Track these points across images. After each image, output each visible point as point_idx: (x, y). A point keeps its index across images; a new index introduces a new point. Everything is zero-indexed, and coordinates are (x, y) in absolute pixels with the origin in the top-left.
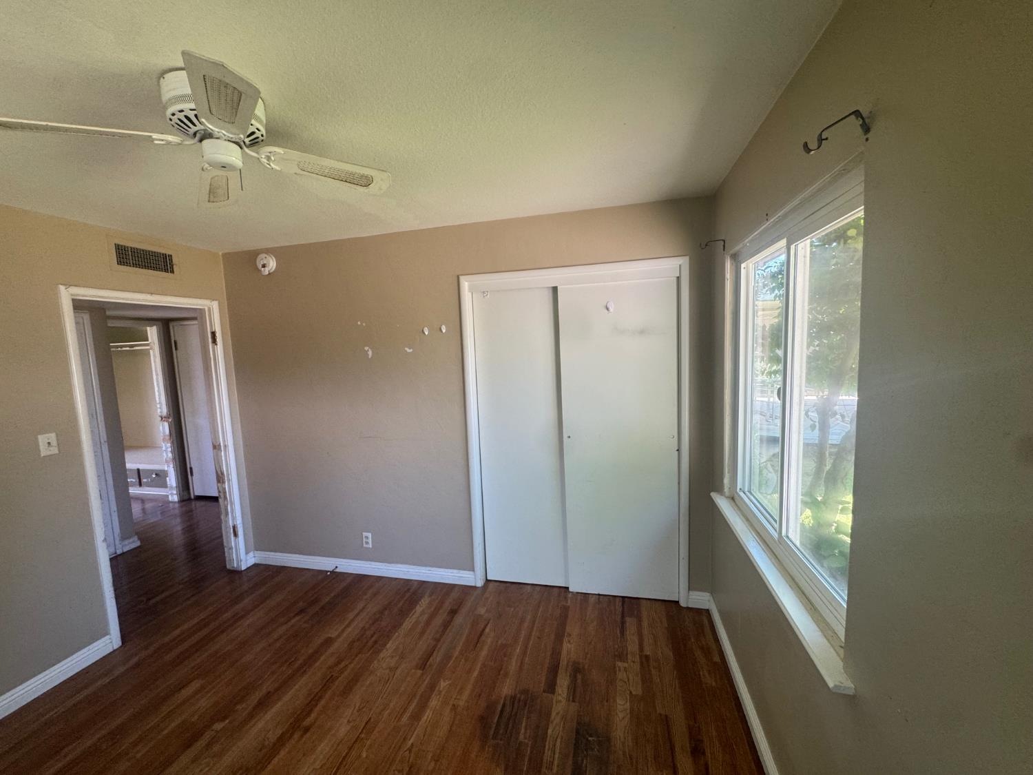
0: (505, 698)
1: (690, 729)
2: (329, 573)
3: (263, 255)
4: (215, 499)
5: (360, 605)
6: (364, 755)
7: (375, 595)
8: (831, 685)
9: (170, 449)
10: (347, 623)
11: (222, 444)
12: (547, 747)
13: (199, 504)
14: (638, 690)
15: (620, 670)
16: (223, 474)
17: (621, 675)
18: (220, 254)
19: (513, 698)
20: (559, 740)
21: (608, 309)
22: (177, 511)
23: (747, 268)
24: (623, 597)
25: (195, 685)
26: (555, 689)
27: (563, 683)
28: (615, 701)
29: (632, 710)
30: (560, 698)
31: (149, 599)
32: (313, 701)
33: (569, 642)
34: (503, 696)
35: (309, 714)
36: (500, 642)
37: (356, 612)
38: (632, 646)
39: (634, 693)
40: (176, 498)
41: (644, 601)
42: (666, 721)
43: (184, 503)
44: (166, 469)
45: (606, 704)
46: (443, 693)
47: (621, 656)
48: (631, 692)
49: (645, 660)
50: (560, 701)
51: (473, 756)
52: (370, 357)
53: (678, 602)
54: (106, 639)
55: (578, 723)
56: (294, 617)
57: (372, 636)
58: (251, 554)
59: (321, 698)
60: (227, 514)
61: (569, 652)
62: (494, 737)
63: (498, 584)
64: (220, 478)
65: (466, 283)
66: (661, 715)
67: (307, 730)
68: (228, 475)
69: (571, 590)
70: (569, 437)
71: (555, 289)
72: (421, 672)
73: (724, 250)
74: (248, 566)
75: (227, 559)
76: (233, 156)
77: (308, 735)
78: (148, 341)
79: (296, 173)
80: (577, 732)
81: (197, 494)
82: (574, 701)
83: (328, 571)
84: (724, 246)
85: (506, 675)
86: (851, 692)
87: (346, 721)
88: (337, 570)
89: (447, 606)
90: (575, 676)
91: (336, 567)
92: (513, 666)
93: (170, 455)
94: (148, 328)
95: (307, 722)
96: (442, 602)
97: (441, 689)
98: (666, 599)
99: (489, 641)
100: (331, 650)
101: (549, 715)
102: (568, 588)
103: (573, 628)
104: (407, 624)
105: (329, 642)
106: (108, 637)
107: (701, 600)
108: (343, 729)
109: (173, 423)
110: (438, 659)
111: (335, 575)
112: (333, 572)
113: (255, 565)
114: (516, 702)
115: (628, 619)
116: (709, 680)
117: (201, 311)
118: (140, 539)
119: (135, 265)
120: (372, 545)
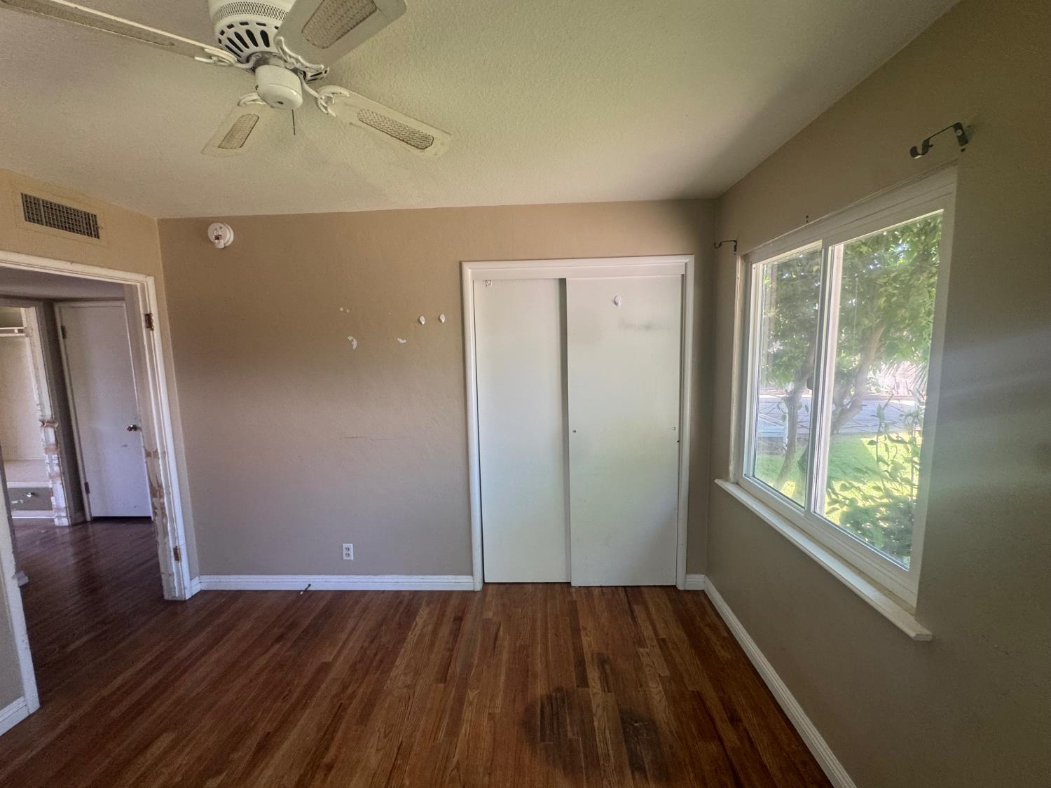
0: (541, 699)
1: (721, 699)
2: (302, 593)
3: (218, 225)
4: (146, 520)
5: (351, 623)
6: (407, 783)
7: (365, 610)
8: (912, 634)
9: (57, 462)
10: (340, 644)
11: (159, 451)
12: (598, 739)
13: (98, 527)
14: (666, 673)
15: (643, 655)
16: (160, 486)
17: (645, 660)
18: (156, 219)
19: (549, 698)
20: (607, 731)
21: (616, 304)
22: (68, 539)
23: (757, 268)
24: (624, 587)
25: (166, 740)
26: (587, 682)
27: (593, 675)
28: (648, 686)
29: (665, 690)
30: (595, 691)
31: (64, 647)
32: (327, 736)
33: (587, 635)
34: (539, 697)
35: (327, 749)
36: (518, 644)
37: (347, 631)
38: (647, 632)
39: (662, 675)
40: (65, 522)
41: (645, 588)
42: (699, 697)
43: (75, 528)
44: (51, 486)
45: (640, 689)
46: (475, 704)
47: (640, 642)
48: (660, 676)
49: (662, 643)
50: (596, 693)
51: (527, 761)
52: (354, 347)
53: (675, 586)
54: (19, 703)
55: (621, 712)
56: (272, 645)
57: (375, 655)
58: (196, 580)
59: (335, 731)
60: (166, 534)
61: (590, 646)
62: (543, 739)
63: (497, 586)
64: (156, 491)
65: (470, 270)
66: (692, 692)
67: (329, 768)
68: (168, 487)
69: (573, 584)
70: (575, 431)
71: (563, 282)
72: (442, 685)
73: (735, 251)
74: (194, 594)
75: (165, 588)
76: (292, 89)
77: (333, 773)
78: (22, 326)
79: (351, 123)
80: (622, 719)
81: (94, 515)
82: (609, 691)
83: (301, 591)
84: (735, 247)
85: (535, 676)
86: (929, 639)
87: (373, 750)
88: (310, 588)
89: (450, 612)
90: (603, 667)
91: (310, 585)
92: (539, 667)
93: (57, 469)
94: (22, 310)
95: (327, 759)
96: (442, 614)
97: (471, 699)
98: (664, 584)
99: (506, 644)
100: (331, 675)
101: (589, 709)
102: (570, 583)
103: (586, 622)
104: (412, 637)
105: (325, 668)
106: (22, 699)
107: (698, 582)
108: (373, 755)
109: (60, 429)
110: (458, 670)
111: (309, 595)
112: (306, 591)
113: (202, 593)
114: (554, 701)
115: (636, 608)
116: (724, 654)
117: (132, 288)
118: (27, 574)
119: (49, 224)
120: (354, 557)
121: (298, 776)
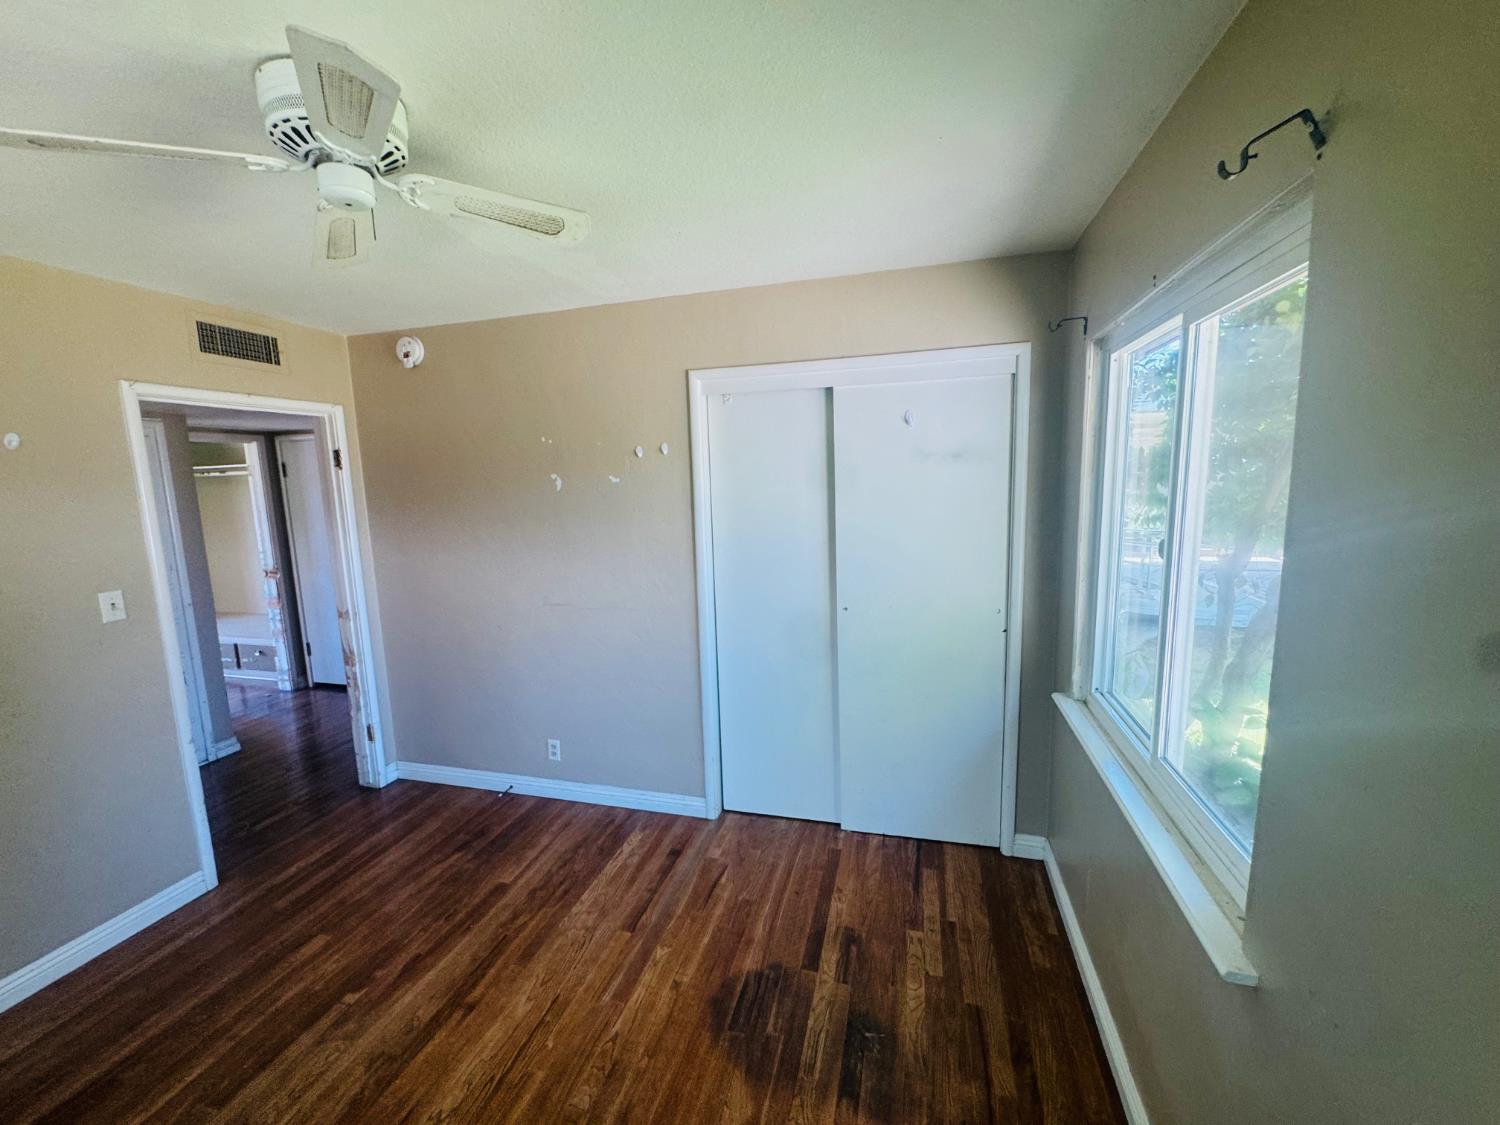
0: (747, 977)
1: (1011, 1026)
2: (500, 795)
3: (407, 339)
4: (342, 689)
5: (545, 840)
6: (550, 1045)
7: (566, 825)
8: (1222, 970)
9: (278, 617)
10: (525, 864)
11: (350, 612)
12: (806, 1044)
13: (320, 694)
14: (938, 971)
15: (912, 942)
16: (352, 652)
17: (913, 949)
18: (345, 337)
19: (759, 975)
20: (823, 1035)
21: (907, 421)
22: (290, 704)
23: (1119, 360)
24: (919, 841)
25: (320, 941)
26: (818, 964)
27: (830, 957)
28: (903, 984)
29: (928, 1000)
30: (825, 977)
31: (255, 824)
32: (479, 969)
33: (839, 899)
34: (745, 972)
35: (474, 986)
36: (740, 898)
37: (538, 849)
38: (930, 908)
39: (931, 973)
40: (288, 686)
41: (949, 846)
42: (977, 1015)
43: (299, 692)
44: (274, 645)
45: (890, 987)
46: (661, 964)
47: (915, 922)
48: (927, 973)
49: (948, 929)
50: (825, 982)
51: (702, 1051)
52: (558, 489)
53: (998, 849)
54: (196, 876)
55: (851, 1012)
56: (453, 853)
57: (561, 883)
58: (393, 766)
59: (489, 966)
60: (358, 709)
61: (839, 915)
62: (731, 1029)
63: (739, 816)
64: (348, 659)
65: (699, 382)
66: (969, 1005)
67: (471, 1008)
68: (359, 655)
69: (842, 828)
70: (846, 609)
71: (829, 391)
72: (629, 934)
73: (1085, 333)
74: (389, 782)
75: (359, 771)
76: (363, 188)
77: (473, 1014)
78: (244, 462)
79: (452, 215)
80: (850, 1024)
81: (316, 681)
82: (845, 982)
83: (499, 793)
84: (1085, 327)
85: (750, 942)
86: (1252, 983)
87: (524, 999)
88: (512, 791)
89: (666, 845)
90: (848, 946)
91: (511, 787)
92: (760, 931)
93: (279, 625)
94: (245, 445)
95: (470, 999)
96: (658, 842)
97: (658, 956)
98: (982, 844)
99: (726, 895)
100: (506, 899)
101: (809, 999)
102: (838, 825)
103: (846, 883)
104: (611, 868)
105: (501, 889)
106: (199, 873)
107: (1031, 846)
108: (521, 1005)
109: (282, 580)
110: (654, 918)
111: (510, 798)
112: (506, 794)
113: (400, 781)
114: (763, 982)
115: (926, 872)
116: (1039, 958)
117: (319, 420)
118: (239, 740)
119: (226, 353)
120: (562, 758)
121: (435, 1011)
